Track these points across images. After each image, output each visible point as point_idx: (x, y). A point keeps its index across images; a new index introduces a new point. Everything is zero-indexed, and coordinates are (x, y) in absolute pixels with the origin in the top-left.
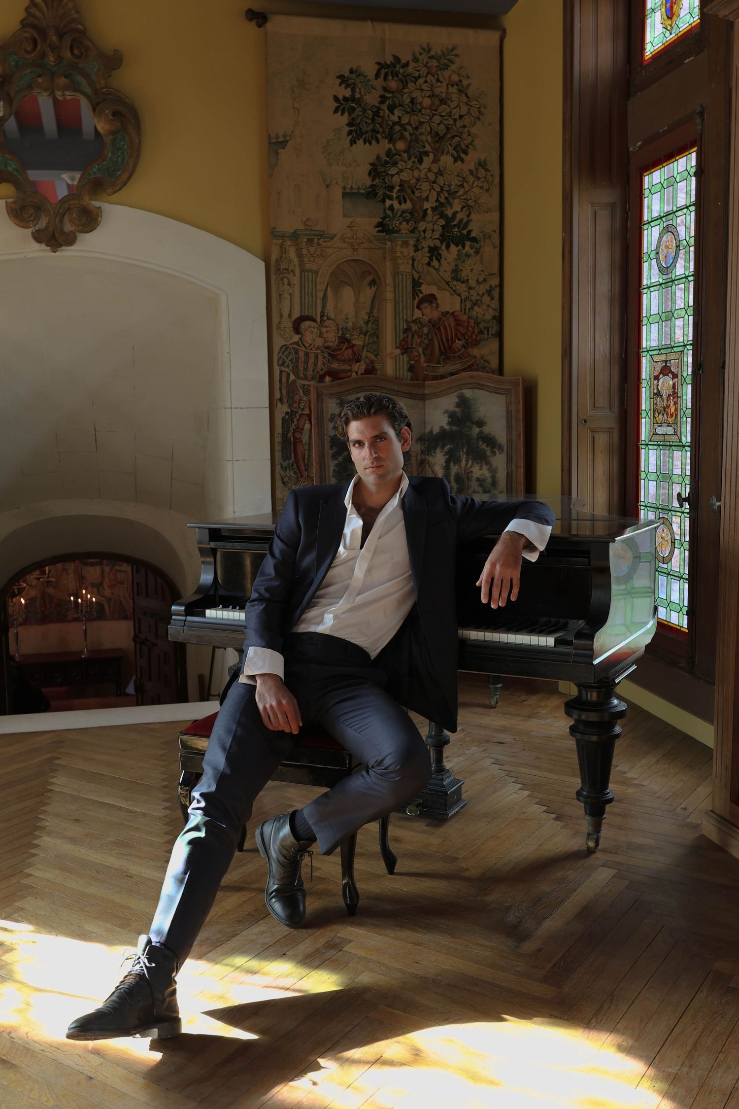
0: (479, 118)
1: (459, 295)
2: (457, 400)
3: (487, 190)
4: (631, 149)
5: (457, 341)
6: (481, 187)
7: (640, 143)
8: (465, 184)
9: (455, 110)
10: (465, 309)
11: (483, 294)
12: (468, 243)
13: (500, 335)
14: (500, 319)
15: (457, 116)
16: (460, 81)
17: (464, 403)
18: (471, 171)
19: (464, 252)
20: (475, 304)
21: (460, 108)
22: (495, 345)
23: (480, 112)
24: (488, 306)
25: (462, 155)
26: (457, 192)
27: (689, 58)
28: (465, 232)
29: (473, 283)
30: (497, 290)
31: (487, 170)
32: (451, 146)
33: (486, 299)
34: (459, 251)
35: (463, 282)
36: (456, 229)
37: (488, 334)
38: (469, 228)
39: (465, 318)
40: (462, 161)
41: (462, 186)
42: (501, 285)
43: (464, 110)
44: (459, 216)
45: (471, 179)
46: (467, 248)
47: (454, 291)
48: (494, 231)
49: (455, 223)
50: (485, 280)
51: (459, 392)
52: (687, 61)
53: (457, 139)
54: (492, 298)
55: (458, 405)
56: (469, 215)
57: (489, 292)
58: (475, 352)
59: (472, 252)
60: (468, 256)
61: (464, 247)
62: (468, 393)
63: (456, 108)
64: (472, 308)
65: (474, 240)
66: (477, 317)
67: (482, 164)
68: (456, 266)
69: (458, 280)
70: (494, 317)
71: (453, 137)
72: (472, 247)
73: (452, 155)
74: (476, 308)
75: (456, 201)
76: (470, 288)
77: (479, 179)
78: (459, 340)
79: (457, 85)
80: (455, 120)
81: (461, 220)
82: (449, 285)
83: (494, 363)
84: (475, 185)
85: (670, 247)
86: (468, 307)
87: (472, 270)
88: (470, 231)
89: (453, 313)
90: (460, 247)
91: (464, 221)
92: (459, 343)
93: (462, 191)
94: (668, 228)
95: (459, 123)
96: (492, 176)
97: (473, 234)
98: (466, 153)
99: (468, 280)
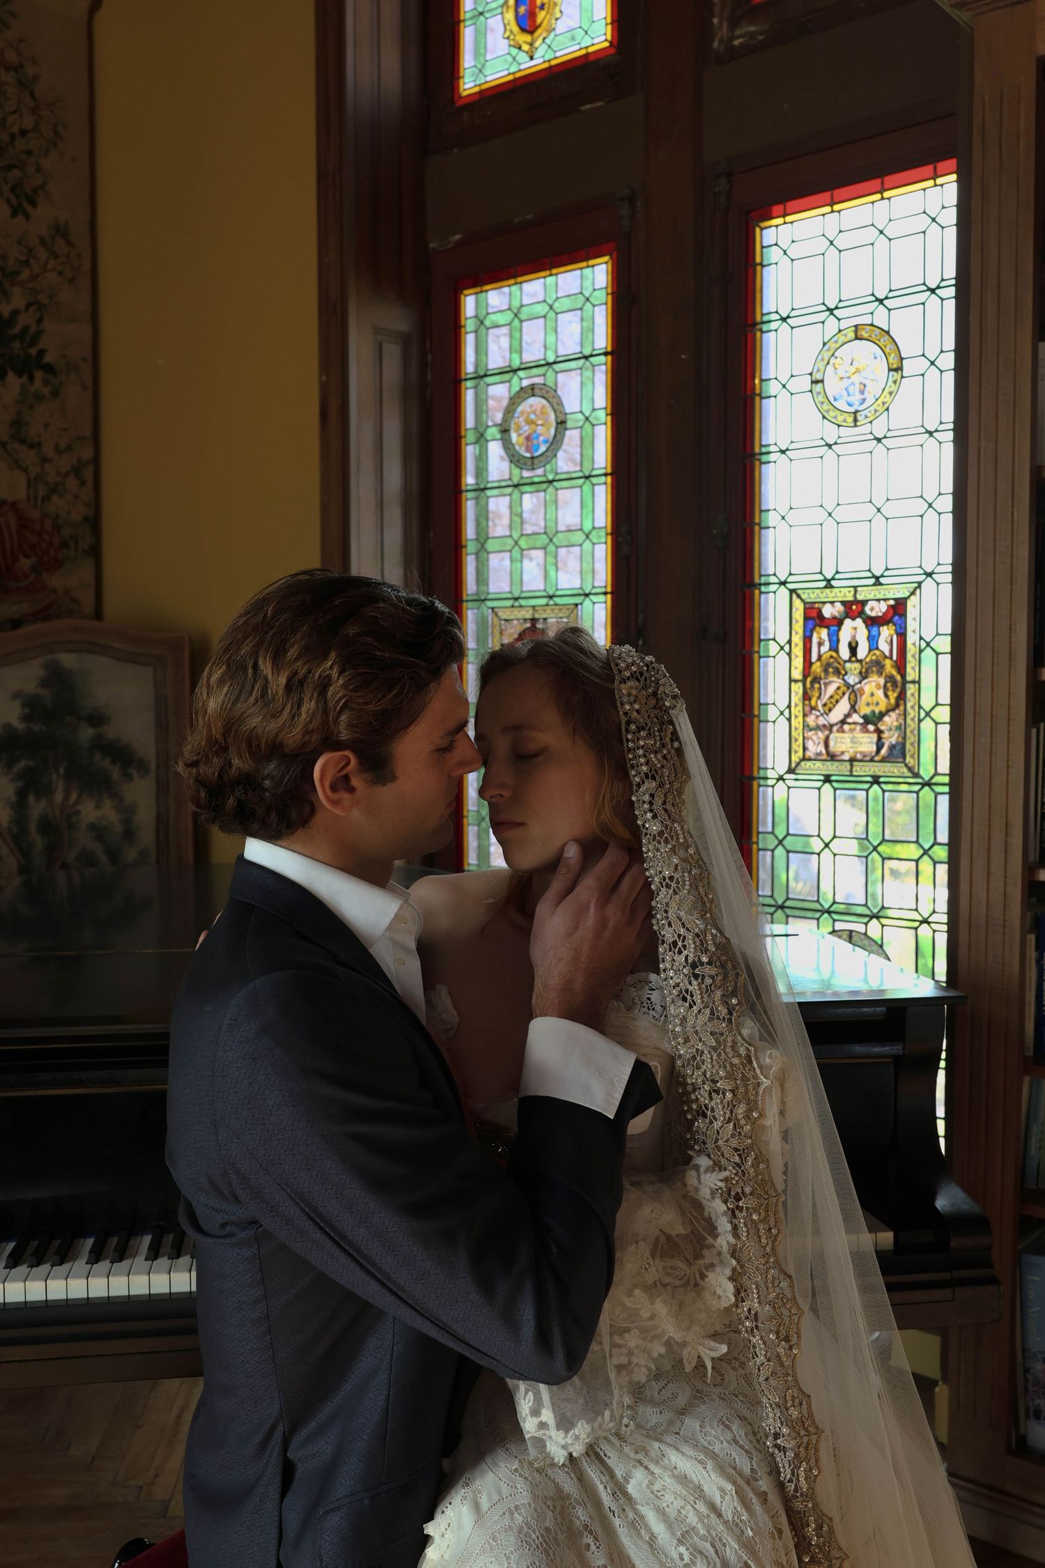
0: (54, 144)
1: (25, 470)
2: (42, 673)
3: (72, 280)
4: (432, 245)
5: (21, 558)
6: (61, 273)
7: (457, 237)
8: (32, 262)
9: (11, 119)
10: (36, 498)
11: (67, 474)
12: (39, 375)
13: (95, 552)
14: (94, 522)
15: (15, 130)
16: (21, 65)
17: (57, 678)
18: (42, 241)
19: (33, 389)
20: (54, 491)
21: (21, 115)
22: (88, 572)
23: (56, 133)
24: (76, 497)
25: (27, 206)
26: (17, 273)
27: (592, 102)
28: (33, 351)
29: (49, 451)
30: (91, 468)
31: (70, 244)
32: (6, 183)
33: (72, 483)
34: (23, 386)
35: (32, 446)
36: (17, 344)
37: (76, 550)
38: (41, 345)
39: (35, 515)
40: (27, 216)
41: (26, 263)
42: (96, 460)
43: (28, 121)
44: (23, 320)
45: (42, 254)
46: (38, 382)
47: (16, 461)
48: (84, 359)
49: (16, 330)
50: (69, 448)
51: (49, 657)
52: (588, 107)
53: (16, 173)
54: (83, 483)
55: (45, 683)
56: (40, 321)
57: (77, 470)
58: (55, 581)
59: (46, 391)
60: (39, 398)
61: (31, 378)
62: (68, 660)
63: (14, 112)
64: (47, 498)
65: (49, 369)
66: (57, 516)
67: (60, 231)
68: (19, 413)
69: (23, 441)
70: (86, 519)
71: (10, 167)
72: (46, 383)
73: (8, 201)
74: (55, 498)
75: (17, 291)
76: (45, 460)
77: (57, 257)
78: (26, 556)
79: (16, 70)
80: (13, 136)
81: (25, 329)
82: (5, 449)
83: (88, 603)
84: (50, 265)
85: (539, 422)
86: (41, 494)
87: (47, 426)
88: (41, 353)
89: (14, 504)
90: (24, 379)
91: (32, 330)
92: (25, 563)
93: (25, 275)
94: (533, 389)
95: (20, 144)
96: (79, 256)
97: (48, 359)
98: (33, 204)
99: (39, 444)
